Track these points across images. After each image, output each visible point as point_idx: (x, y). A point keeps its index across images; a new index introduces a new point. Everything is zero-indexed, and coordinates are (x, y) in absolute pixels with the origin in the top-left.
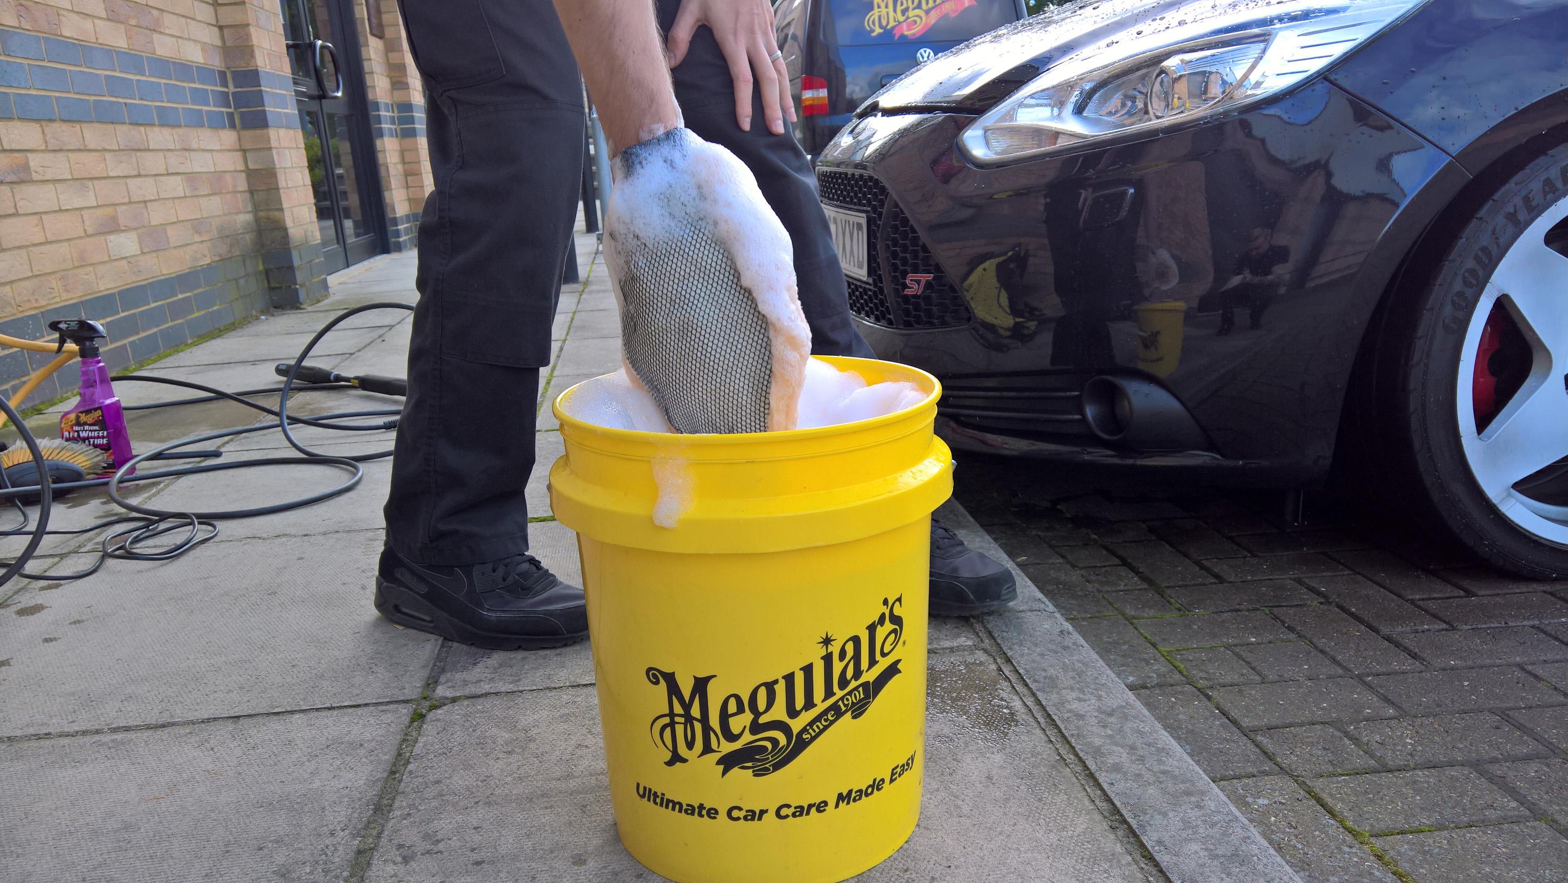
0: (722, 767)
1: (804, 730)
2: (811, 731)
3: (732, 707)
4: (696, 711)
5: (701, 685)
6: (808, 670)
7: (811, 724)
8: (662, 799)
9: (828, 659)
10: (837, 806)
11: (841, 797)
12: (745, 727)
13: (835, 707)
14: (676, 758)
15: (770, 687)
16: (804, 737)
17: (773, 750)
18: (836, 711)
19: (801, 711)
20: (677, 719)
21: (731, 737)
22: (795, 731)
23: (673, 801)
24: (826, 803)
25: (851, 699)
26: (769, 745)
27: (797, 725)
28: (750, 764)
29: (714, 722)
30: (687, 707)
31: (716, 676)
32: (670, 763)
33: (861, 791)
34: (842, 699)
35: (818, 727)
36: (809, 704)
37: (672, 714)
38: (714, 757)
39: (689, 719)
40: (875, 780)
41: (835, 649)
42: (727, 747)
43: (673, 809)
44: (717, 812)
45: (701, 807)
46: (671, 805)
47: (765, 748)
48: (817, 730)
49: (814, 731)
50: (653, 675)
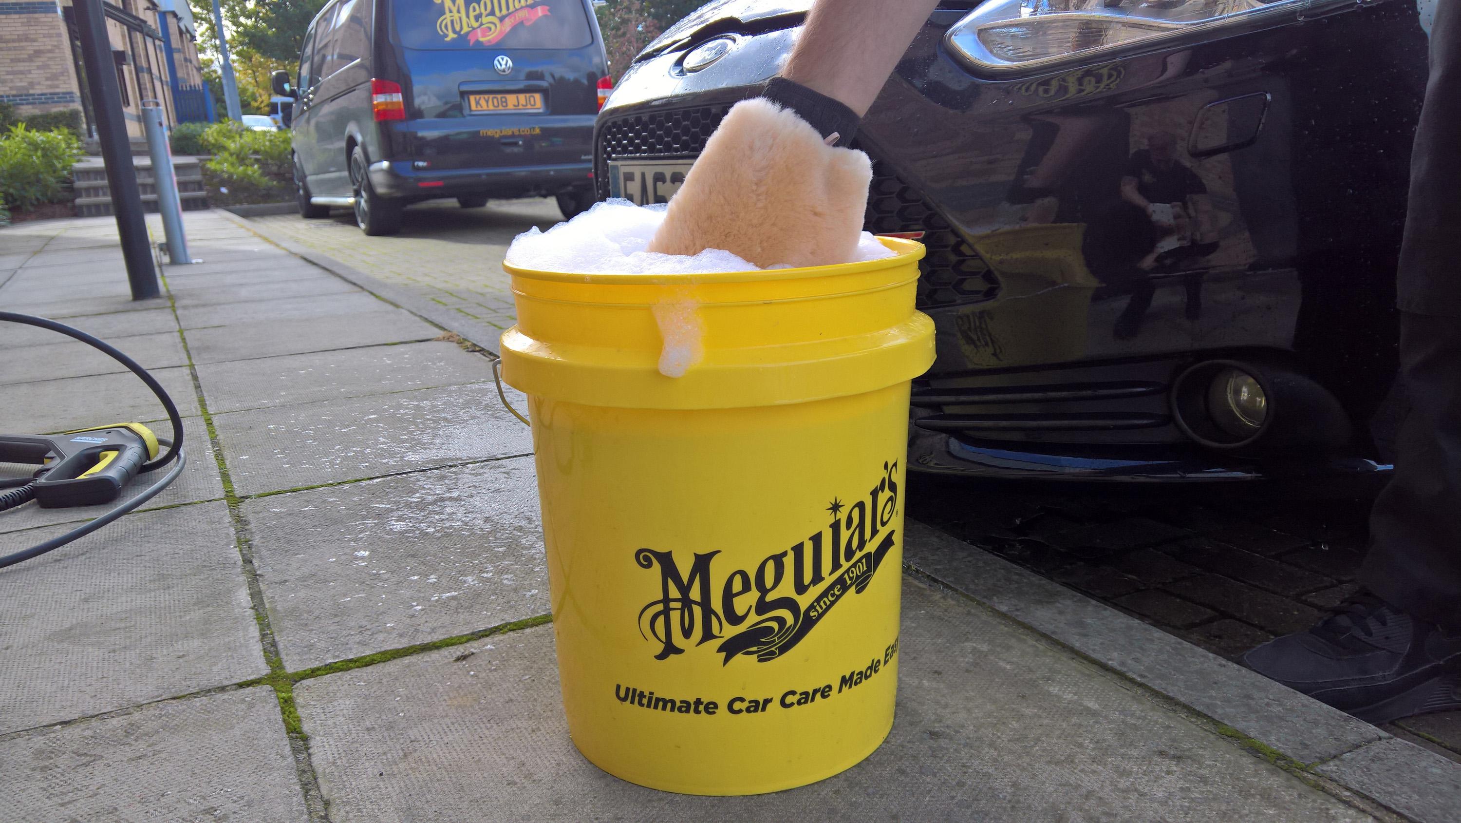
0: (723, 654)
1: (812, 607)
2: (818, 608)
3: (737, 585)
4: (695, 594)
5: (702, 563)
6: (817, 539)
7: (818, 600)
8: (650, 699)
9: (835, 527)
10: (840, 691)
11: (844, 681)
12: (751, 607)
13: (841, 581)
14: (670, 649)
15: (778, 560)
16: (812, 614)
17: (780, 629)
18: (842, 584)
19: (809, 585)
20: (672, 605)
21: (734, 619)
22: (803, 608)
23: (663, 700)
24: (830, 687)
25: (856, 572)
26: (775, 625)
27: (804, 601)
28: (754, 649)
29: (717, 604)
30: (685, 590)
31: (719, 552)
32: (661, 657)
33: (861, 673)
34: (847, 571)
35: (825, 602)
36: (817, 578)
37: (666, 600)
38: (716, 643)
39: (687, 603)
40: (873, 661)
41: (843, 515)
42: (730, 631)
43: (664, 708)
44: (716, 706)
45: (698, 702)
46: (661, 704)
47: (771, 629)
48: (824, 607)
49: (821, 608)
50: (644, 558)
